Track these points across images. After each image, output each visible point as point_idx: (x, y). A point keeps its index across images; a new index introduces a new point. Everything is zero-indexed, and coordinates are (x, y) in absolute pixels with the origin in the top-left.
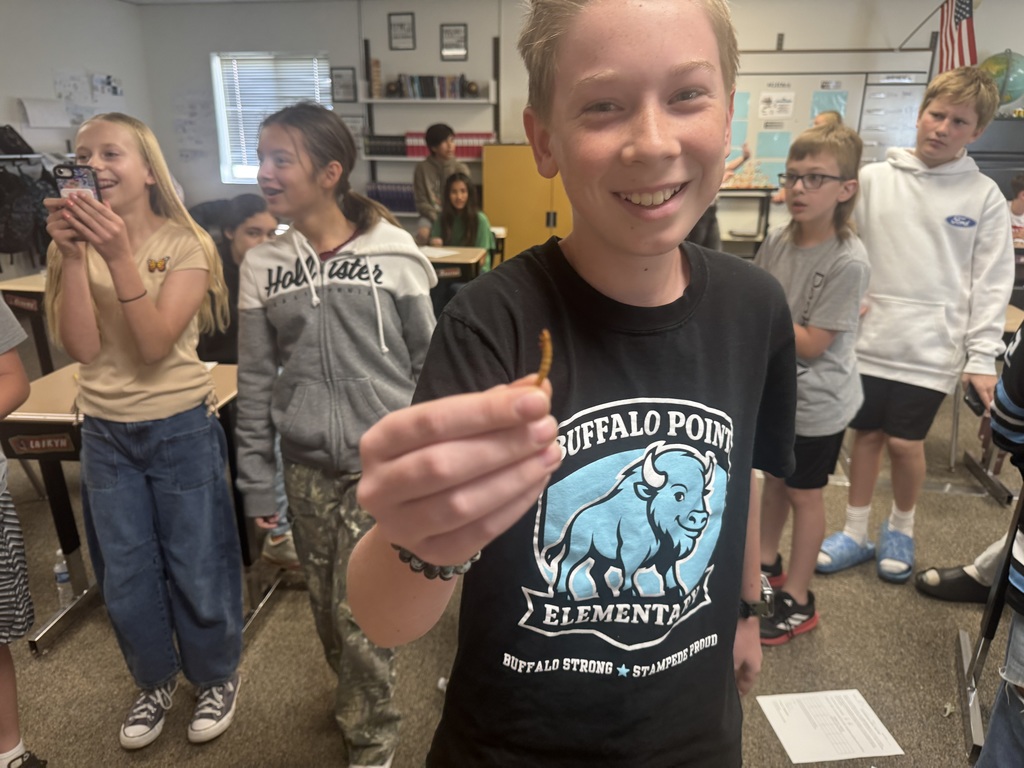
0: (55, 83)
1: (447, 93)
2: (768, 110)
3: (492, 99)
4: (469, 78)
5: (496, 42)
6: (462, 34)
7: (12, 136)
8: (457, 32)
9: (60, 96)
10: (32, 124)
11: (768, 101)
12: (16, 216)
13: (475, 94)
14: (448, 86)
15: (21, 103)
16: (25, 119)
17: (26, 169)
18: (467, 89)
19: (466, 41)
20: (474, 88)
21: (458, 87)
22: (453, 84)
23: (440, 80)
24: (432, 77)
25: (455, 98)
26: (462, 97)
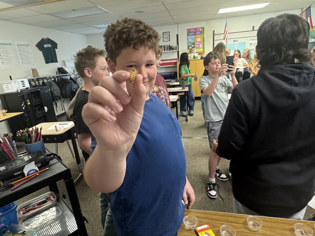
0: (70, 56)
1: (166, 50)
2: (251, 46)
3: (178, 50)
4: (171, 45)
5: (177, 35)
6: (169, 34)
7: (63, 70)
8: (167, 34)
9: (72, 59)
10: (67, 66)
11: (251, 44)
12: (67, 89)
13: (173, 49)
14: (166, 48)
15: (64, 62)
16: (65, 65)
17: (66, 77)
18: (171, 48)
19: (169, 36)
20: (173, 48)
21: (168, 48)
22: (167, 47)
23: (164, 46)
24: (162, 46)
25: (168, 50)
26: (170, 50)
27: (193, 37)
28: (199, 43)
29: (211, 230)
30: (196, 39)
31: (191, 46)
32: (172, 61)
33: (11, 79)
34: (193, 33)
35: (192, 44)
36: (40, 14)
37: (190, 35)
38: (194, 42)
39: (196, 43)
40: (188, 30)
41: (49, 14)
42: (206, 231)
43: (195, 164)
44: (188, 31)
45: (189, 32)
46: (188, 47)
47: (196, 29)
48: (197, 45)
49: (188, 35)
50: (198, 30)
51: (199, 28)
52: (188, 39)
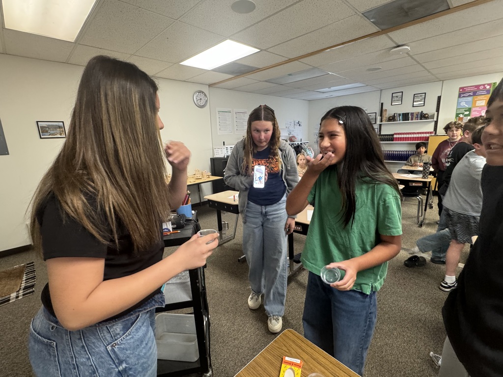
1: (414, 118)
3: (435, 119)
4: (425, 112)
5: (439, 98)
6: (424, 97)
8: (421, 96)
13: (427, 118)
14: (415, 116)
18: (423, 116)
19: (425, 99)
20: (427, 115)
21: (419, 116)
22: (417, 115)
23: (412, 114)
24: (409, 113)
25: (418, 120)
26: (421, 119)
27: (470, 99)
28: (480, 109)
29: (300, 370)
30: (474, 102)
31: (463, 114)
32: (422, 135)
33: (224, 145)
34: (471, 94)
35: (466, 111)
36: (257, 81)
37: (464, 96)
38: (470, 107)
39: (473, 109)
40: (460, 88)
41: (266, 81)
42: (293, 367)
43: (400, 291)
44: (461, 90)
45: (463, 92)
46: (457, 115)
47: (478, 87)
48: (474, 111)
49: (459, 96)
50: (481, 88)
51: (484, 85)
52: (458, 103)
